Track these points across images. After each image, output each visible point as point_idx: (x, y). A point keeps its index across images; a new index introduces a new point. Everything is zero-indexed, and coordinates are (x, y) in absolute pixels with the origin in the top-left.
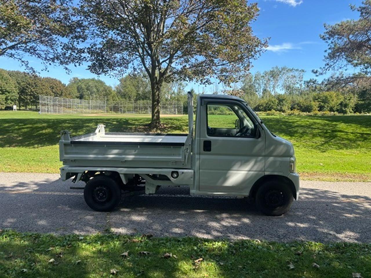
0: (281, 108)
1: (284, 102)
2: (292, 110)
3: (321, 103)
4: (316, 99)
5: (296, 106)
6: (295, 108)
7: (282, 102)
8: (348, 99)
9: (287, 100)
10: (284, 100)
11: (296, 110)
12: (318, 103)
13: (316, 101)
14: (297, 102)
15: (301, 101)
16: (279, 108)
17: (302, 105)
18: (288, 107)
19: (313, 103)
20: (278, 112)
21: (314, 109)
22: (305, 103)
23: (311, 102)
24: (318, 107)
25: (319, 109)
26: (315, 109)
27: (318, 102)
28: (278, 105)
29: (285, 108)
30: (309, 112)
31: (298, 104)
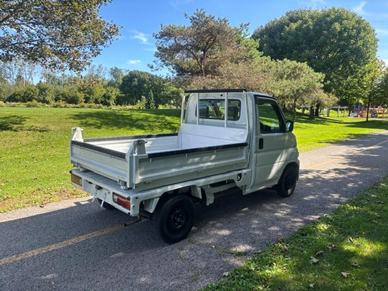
0: (44, 98)
1: (47, 91)
2: (56, 101)
3: (87, 94)
4: (81, 91)
5: (60, 96)
6: (59, 99)
7: (45, 92)
8: (110, 91)
9: (50, 90)
10: (46, 89)
11: (61, 101)
12: (84, 95)
13: (81, 92)
14: (61, 92)
15: (66, 92)
16: (41, 98)
17: (67, 96)
18: (52, 97)
19: (78, 94)
20: (41, 103)
21: (80, 100)
22: (70, 94)
23: (77, 93)
24: (84, 99)
25: (84, 100)
26: (82, 100)
27: (84, 93)
28: (39, 95)
29: (48, 98)
30: (75, 104)
31: (62, 95)
